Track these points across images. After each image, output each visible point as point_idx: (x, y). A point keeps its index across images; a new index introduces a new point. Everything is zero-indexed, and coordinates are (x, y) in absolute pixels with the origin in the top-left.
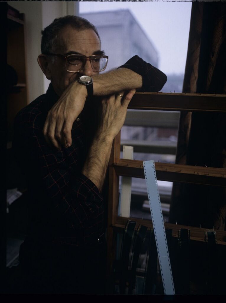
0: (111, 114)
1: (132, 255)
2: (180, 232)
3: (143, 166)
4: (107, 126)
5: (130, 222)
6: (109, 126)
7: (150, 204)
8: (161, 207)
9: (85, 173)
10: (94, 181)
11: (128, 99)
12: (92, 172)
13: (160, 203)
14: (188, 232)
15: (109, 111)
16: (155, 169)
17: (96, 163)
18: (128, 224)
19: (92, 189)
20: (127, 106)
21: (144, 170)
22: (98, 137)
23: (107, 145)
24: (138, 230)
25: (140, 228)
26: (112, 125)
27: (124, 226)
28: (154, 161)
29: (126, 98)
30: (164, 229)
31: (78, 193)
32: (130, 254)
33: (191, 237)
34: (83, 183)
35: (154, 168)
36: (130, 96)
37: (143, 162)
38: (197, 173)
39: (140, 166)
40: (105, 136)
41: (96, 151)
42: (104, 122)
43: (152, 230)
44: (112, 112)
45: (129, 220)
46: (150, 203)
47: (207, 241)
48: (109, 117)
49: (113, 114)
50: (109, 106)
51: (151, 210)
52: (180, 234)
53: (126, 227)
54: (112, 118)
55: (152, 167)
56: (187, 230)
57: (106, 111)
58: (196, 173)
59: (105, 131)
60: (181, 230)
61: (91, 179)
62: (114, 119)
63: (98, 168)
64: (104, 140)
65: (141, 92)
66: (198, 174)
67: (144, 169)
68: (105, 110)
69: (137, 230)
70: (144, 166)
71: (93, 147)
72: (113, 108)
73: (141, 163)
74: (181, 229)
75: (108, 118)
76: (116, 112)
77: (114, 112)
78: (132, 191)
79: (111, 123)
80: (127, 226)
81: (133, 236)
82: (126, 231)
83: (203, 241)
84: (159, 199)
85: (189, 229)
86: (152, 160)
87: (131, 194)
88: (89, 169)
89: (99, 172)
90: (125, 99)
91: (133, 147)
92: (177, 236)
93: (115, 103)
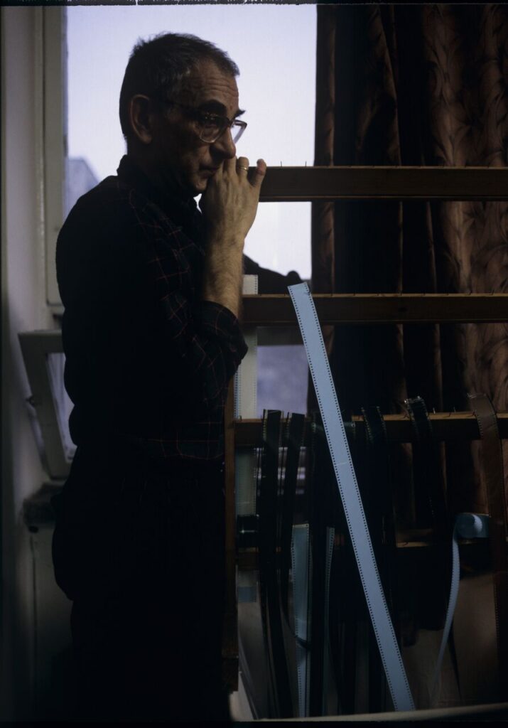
0: (237, 199)
4: (232, 219)
6: (235, 219)
11: (262, 173)
15: (233, 195)
18: (266, 417)
20: (260, 187)
22: (219, 239)
23: (240, 251)
28: (307, 285)
36: (263, 169)
37: (288, 287)
40: (234, 235)
41: (223, 261)
44: (237, 197)
48: (233, 204)
49: (239, 199)
50: (230, 185)
54: (240, 206)
57: (227, 195)
62: (243, 208)
67: (292, 298)
68: (224, 193)
70: (291, 293)
75: (232, 207)
76: (246, 196)
77: (242, 195)
79: (240, 214)
80: (264, 423)
91: (257, 277)
92: (361, 419)
93: (240, 181)
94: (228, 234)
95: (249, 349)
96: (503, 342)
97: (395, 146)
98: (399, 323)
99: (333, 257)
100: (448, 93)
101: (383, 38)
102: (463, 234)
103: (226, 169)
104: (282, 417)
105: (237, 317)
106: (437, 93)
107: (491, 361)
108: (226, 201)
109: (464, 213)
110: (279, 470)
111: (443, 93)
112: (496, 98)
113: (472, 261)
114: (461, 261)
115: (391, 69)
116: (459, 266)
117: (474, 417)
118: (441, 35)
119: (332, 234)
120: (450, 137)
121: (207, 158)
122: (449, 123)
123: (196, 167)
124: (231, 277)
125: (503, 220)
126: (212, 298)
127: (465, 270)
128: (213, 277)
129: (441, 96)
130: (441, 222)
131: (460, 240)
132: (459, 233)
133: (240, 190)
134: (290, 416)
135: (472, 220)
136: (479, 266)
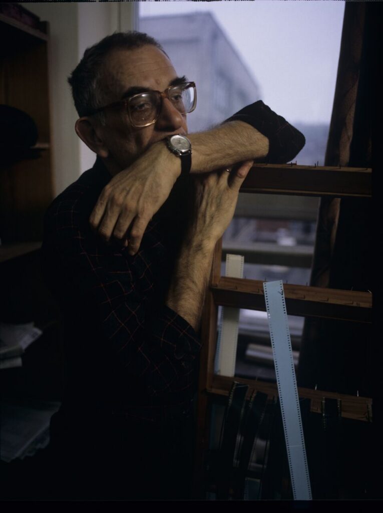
0: (212, 202)
1: (241, 441)
2: (323, 404)
3: (263, 291)
4: (205, 222)
5: (238, 385)
6: (207, 222)
7: (274, 353)
8: (292, 359)
9: (170, 304)
10: (186, 318)
11: (241, 177)
12: (182, 302)
13: (291, 351)
14: (339, 404)
15: (208, 197)
16: (284, 296)
17: (189, 288)
18: (234, 388)
19: (184, 331)
20: (239, 189)
21: (266, 298)
22: (189, 243)
23: (206, 256)
24: (252, 399)
25: (254, 395)
26: (214, 221)
27: (227, 392)
28: (282, 283)
29: (239, 175)
30: (298, 399)
31: (162, 339)
32: (237, 438)
33: (343, 413)
34: (169, 323)
35: (282, 294)
36: (245, 171)
37: (264, 283)
38: (357, 304)
39: (259, 290)
40: (202, 241)
41: (187, 266)
42: (200, 216)
43: (276, 399)
44: (212, 200)
45: (236, 382)
46: (273, 351)
47: (371, 421)
48: (207, 207)
49: (214, 201)
50: (207, 188)
51: (275, 363)
52: (324, 407)
53: (230, 394)
55: (279, 292)
56: (336, 400)
58: (355, 304)
59: (201, 232)
60: (325, 401)
61: (182, 315)
62: (216, 210)
63: (192, 295)
64: (200, 247)
65: (263, 164)
66: (358, 306)
67: (265, 295)
68: (201, 195)
69: (250, 399)
70: (265, 290)
71: (181, 260)
72: (215, 192)
73: (259, 285)
74: (326, 399)
75: (206, 209)
76: (221, 199)
77: (217, 198)
78: (240, 329)
79: (212, 218)
80: (232, 393)
81: (243, 411)
82: (231, 401)
83: (364, 419)
84: (290, 344)
85: (339, 400)
86: (279, 281)
87: (237, 335)
88: (177, 298)
89: (194, 303)
90: (237, 175)
91: (243, 258)
93: (218, 183)
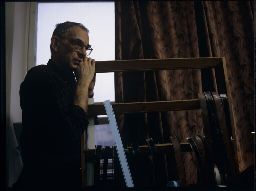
4: (85, 77)
10: (84, 109)
12: (81, 103)
21: (105, 106)
31: (76, 114)
35: (110, 104)
40: (85, 83)
41: (81, 91)
44: (87, 70)
50: (85, 66)
54: (88, 73)
57: (84, 69)
60: (132, 144)
61: (82, 107)
63: (84, 101)
64: (85, 85)
70: (104, 103)
79: (88, 76)
80: (95, 150)
88: (79, 102)
92: (131, 147)
93: (88, 65)
94: (83, 83)
95: (90, 123)
96: (184, 118)
97: (142, 54)
98: (146, 112)
99: (123, 92)
100: (159, 37)
101: (136, 21)
102: (167, 82)
103: (84, 60)
104: (102, 148)
105: (85, 111)
106: (155, 37)
107: (180, 126)
108: (83, 71)
109: (167, 75)
110: (101, 171)
111: (157, 37)
112: (175, 39)
113: (171, 91)
114: (167, 91)
115: (139, 30)
116: (166, 93)
117: (172, 145)
118: (155, 20)
119: (122, 84)
120: (160, 51)
121: (76, 56)
122: (160, 46)
123: (72, 59)
124: (83, 97)
125: (181, 77)
126: (76, 104)
127: (169, 94)
128: (77, 97)
129: (156, 38)
130: (159, 78)
131: (166, 84)
132: (165, 82)
133: (88, 68)
134: (105, 148)
135: (170, 78)
136: (173, 93)
